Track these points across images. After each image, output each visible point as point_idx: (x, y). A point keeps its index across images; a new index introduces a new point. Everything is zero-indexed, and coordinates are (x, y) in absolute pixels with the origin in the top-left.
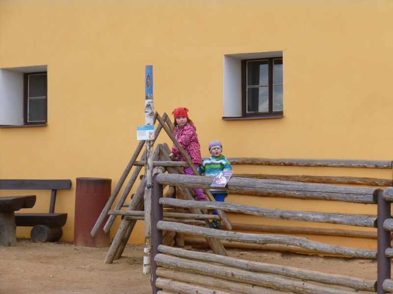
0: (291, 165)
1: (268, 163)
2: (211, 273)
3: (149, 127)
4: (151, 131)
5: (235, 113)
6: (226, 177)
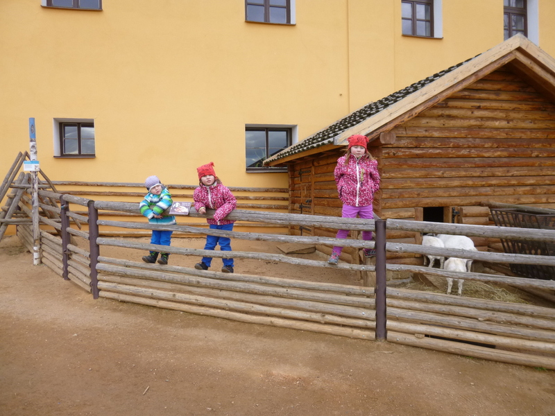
0: (101, 185)
1: (87, 185)
2: (169, 280)
3: (34, 162)
4: (37, 165)
5: (58, 154)
6: (186, 207)
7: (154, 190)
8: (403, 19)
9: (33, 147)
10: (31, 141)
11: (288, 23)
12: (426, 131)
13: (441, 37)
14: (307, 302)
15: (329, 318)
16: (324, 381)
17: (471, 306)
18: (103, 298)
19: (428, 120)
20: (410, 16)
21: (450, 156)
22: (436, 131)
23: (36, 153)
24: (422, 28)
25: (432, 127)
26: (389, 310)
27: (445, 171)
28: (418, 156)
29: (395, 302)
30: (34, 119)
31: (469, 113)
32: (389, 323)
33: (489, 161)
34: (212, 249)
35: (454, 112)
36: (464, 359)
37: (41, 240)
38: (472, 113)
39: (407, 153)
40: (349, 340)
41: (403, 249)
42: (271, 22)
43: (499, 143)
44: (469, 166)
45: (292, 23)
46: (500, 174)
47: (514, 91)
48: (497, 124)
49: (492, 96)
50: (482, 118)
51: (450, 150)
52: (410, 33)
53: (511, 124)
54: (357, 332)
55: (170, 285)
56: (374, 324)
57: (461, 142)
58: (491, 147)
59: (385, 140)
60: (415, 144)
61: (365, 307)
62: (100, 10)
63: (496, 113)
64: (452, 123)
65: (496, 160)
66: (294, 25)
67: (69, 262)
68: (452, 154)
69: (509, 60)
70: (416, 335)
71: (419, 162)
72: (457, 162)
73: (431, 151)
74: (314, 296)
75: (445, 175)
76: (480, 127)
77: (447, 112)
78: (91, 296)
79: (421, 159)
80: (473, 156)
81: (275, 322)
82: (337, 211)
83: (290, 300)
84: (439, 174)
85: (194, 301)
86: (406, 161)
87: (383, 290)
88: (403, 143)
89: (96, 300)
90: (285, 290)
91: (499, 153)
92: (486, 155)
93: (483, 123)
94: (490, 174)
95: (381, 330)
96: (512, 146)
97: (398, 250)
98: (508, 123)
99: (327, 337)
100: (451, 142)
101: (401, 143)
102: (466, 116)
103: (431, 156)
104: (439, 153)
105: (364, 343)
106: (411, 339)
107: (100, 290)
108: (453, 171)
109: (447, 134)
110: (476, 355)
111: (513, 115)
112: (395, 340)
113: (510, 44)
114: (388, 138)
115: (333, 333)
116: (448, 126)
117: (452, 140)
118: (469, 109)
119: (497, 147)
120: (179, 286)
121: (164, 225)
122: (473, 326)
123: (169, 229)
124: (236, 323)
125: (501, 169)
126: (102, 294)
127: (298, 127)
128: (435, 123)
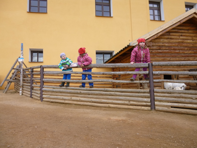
2: (69, 92)
3: (22, 58)
4: (23, 59)
5: (30, 61)
6: (76, 64)
7: (63, 57)
8: (150, 15)
9: (22, 53)
10: (22, 51)
11: (110, 16)
12: (163, 43)
13: (164, 20)
14: (123, 97)
15: (132, 102)
16: (132, 120)
17: (189, 93)
18: (45, 101)
19: (163, 40)
20: (152, 14)
21: (172, 53)
22: (166, 43)
23: (23, 55)
24: (157, 18)
25: (165, 42)
26: (156, 98)
27: (171, 58)
28: (160, 53)
29: (158, 94)
30: (23, 44)
31: (178, 37)
32: (156, 103)
33: (187, 55)
34: (85, 79)
35: (173, 37)
36: (188, 115)
37: (23, 86)
38: (179, 37)
39: (156, 51)
40: (140, 111)
41: (160, 73)
42: (104, 16)
43: (190, 48)
44: (180, 56)
45: (111, 16)
46: (191, 59)
47: (194, 30)
48: (189, 41)
49: (186, 31)
50: (183, 39)
51: (172, 51)
52: (153, 19)
53: (194, 41)
54: (143, 108)
55: (70, 94)
56: (150, 104)
57: (176, 48)
58: (187, 50)
59: (148, 44)
60: (159, 48)
61: (146, 97)
62: (46, 13)
63: (188, 37)
64: (172, 41)
65: (190, 54)
66: (112, 17)
67: (33, 91)
68: (173, 52)
69: (192, 17)
70: (167, 107)
71: (161, 55)
72: (175, 55)
73: (165, 51)
74: (125, 94)
75: (171, 60)
76: (182, 42)
77: (170, 37)
78: (40, 101)
79: (161, 54)
80: (181, 53)
81: (110, 106)
82: (131, 76)
83: (116, 97)
84: (169, 59)
85: (79, 100)
86: (156, 54)
87: (153, 90)
88: (155, 48)
89: (42, 102)
90: (114, 93)
91: (190, 52)
92: (186, 52)
93: (184, 41)
94: (188, 59)
95: (152, 106)
96: (195, 49)
97: (158, 73)
98: (193, 41)
99: (131, 110)
100: (172, 48)
101: (154, 47)
102: (177, 38)
103: (165, 53)
104: (168, 51)
105: (146, 112)
106: (166, 109)
107: (43, 98)
108: (174, 58)
109: (170, 45)
110: (193, 113)
111: (194, 38)
112: (159, 109)
113: (192, 11)
114: (149, 44)
115: (133, 108)
116: (171, 42)
117: (173, 47)
118: (178, 36)
119: (190, 50)
120: (73, 94)
121: (68, 72)
122: (191, 101)
123: (70, 73)
124: (95, 107)
125: (192, 58)
126: (44, 99)
127: (114, 52)
128: (166, 41)
